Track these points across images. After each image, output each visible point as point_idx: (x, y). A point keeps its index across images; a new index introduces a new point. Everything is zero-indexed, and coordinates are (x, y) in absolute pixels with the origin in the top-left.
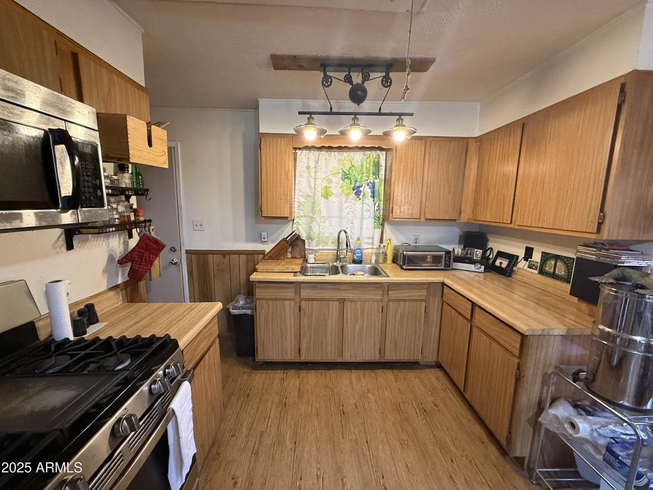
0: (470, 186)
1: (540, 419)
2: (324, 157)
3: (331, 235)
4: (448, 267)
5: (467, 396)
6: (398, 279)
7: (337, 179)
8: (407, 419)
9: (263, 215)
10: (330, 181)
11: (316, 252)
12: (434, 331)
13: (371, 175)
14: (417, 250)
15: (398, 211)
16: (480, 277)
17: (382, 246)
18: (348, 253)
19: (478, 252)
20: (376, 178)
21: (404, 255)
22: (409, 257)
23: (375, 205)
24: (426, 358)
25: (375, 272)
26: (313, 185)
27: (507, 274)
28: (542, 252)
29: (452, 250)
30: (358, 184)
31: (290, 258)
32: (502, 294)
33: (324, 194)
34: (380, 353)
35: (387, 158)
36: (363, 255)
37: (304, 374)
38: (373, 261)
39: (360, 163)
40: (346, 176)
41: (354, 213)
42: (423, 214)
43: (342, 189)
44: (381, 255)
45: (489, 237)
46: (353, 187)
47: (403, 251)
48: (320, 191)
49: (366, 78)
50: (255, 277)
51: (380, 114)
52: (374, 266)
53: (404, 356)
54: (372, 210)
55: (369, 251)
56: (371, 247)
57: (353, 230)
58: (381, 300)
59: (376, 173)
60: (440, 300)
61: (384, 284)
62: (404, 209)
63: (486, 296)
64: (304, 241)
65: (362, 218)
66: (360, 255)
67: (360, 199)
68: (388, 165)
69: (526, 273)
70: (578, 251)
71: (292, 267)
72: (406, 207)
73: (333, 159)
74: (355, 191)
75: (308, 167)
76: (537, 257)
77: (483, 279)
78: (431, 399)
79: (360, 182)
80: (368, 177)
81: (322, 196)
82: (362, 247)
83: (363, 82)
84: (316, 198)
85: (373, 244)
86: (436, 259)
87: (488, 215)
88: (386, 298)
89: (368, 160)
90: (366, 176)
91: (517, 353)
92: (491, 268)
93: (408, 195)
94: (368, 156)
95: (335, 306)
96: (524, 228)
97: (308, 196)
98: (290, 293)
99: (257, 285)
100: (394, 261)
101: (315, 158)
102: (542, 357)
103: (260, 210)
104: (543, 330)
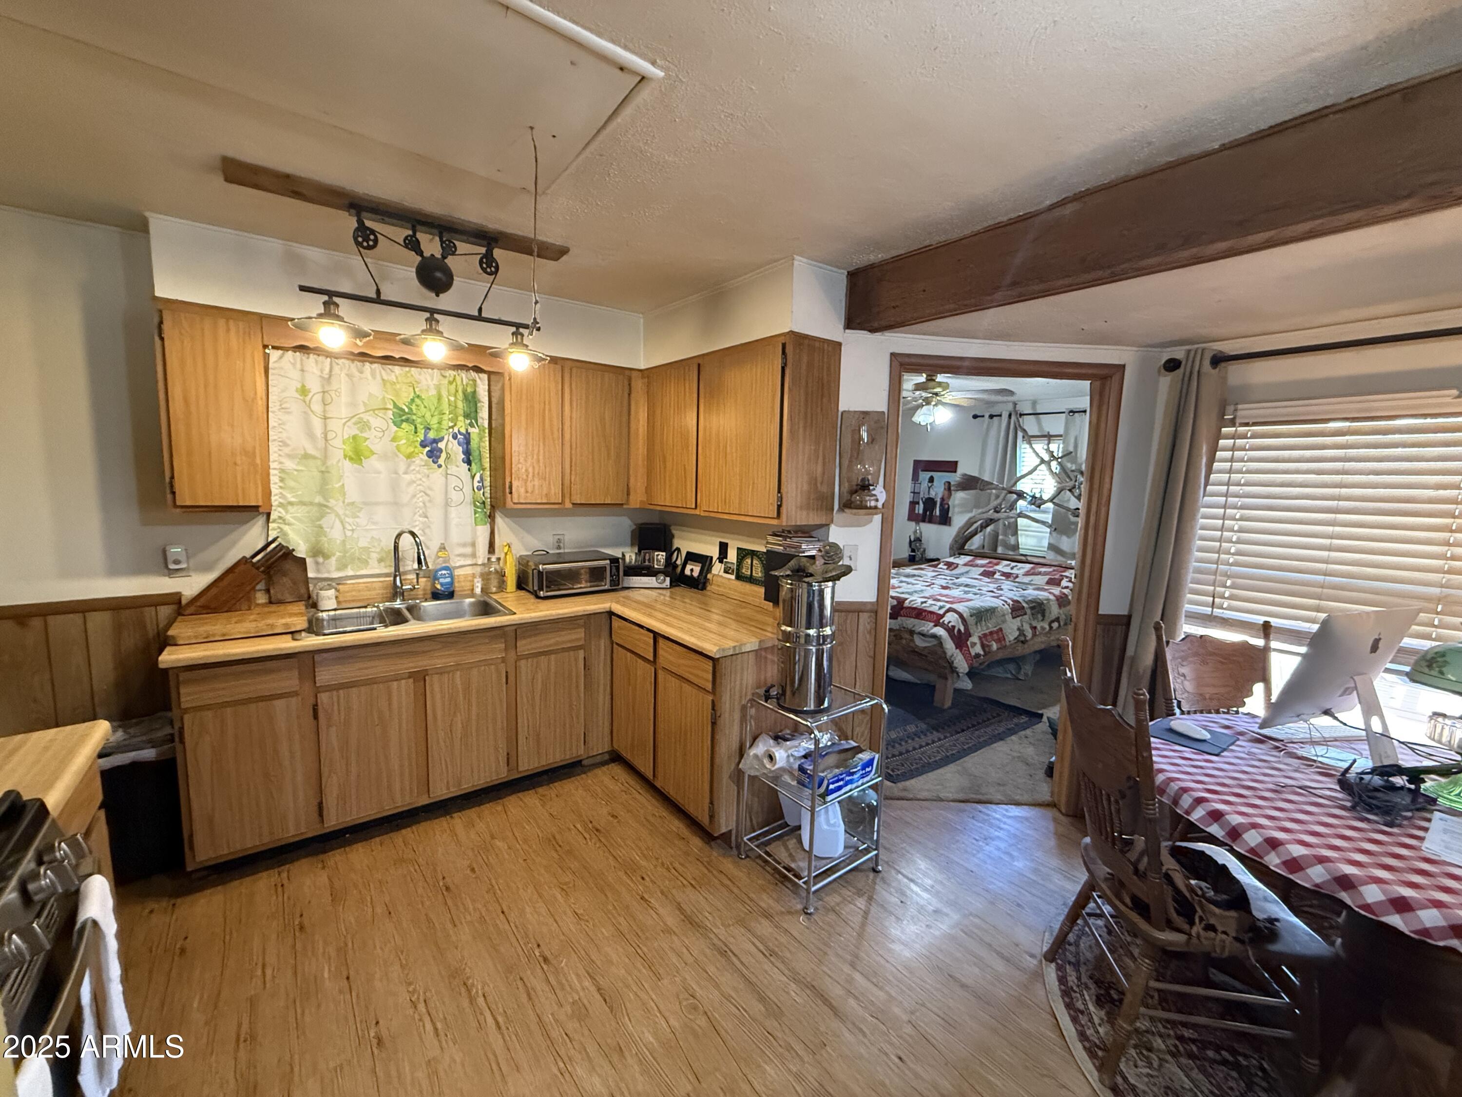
0: (640, 448)
1: (741, 766)
2: (345, 371)
3: (376, 544)
4: (616, 587)
5: (658, 784)
6: (533, 615)
7: (380, 422)
8: (570, 852)
9: (178, 503)
10: (364, 426)
11: (338, 584)
12: (602, 699)
13: (461, 418)
14: (561, 560)
15: (522, 490)
16: (664, 595)
17: (494, 559)
18: (420, 580)
19: (659, 557)
20: (471, 425)
21: (539, 571)
22: (550, 573)
23: (473, 477)
24: (592, 749)
25: (485, 609)
26: (318, 432)
27: (700, 587)
28: (738, 548)
29: (620, 556)
30: (432, 435)
31: (263, 605)
32: (692, 614)
33: (350, 454)
34: (508, 765)
35: (492, 387)
36: (456, 581)
37: (336, 858)
38: (478, 591)
39: (433, 392)
40: (402, 417)
41: (426, 494)
42: (567, 496)
43: (395, 444)
44: (493, 576)
45: (674, 532)
46: (422, 441)
47: (537, 565)
48: (339, 447)
49: (449, 249)
50: (169, 658)
51: (479, 318)
52: (482, 599)
53: (555, 757)
54: (468, 490)
55: (469, 571)
56: (469, 562)
57: (427, 531)
58: (503, 660)
59: (471, 415)
60: (608, 642)
61: (507, 629)
62: (534, 486)
63: (672, 619)
64: (302, 562)
65: (447, 504)
66: (448, 580)
67: (440, 466)
68: (494, 400)
69: (723, 581)
70: (768, 543)
71: (283, 621)
72: (536, 482)
73: (370, 377)
74: (428, 449)
75: (303, 391)
76: (732, 556)
77: (671, 597)
78: (605, 811)
79: (438, 430)
80: (454, 420)
81: (345, 457)
82: (453, 564)
83: (444, 257)
84: (333, 461)
85: (474, 555)
86: (596, 574)
87: (668, 497)
88: (512, 655)
89: (453, 391)
90: (449, 419)
91: (709, 686)
92: (679, 580)
93: (538, 461)
94: (451, 379)
95: (403, 691)
96: (712, 515)
97: (306, 456)
98: (288, 680)
99: (183, 676)
100: (521, 585)
101: (322, 371)
102: (737, 688)
103: (168, 491)
104: (734, 647)
